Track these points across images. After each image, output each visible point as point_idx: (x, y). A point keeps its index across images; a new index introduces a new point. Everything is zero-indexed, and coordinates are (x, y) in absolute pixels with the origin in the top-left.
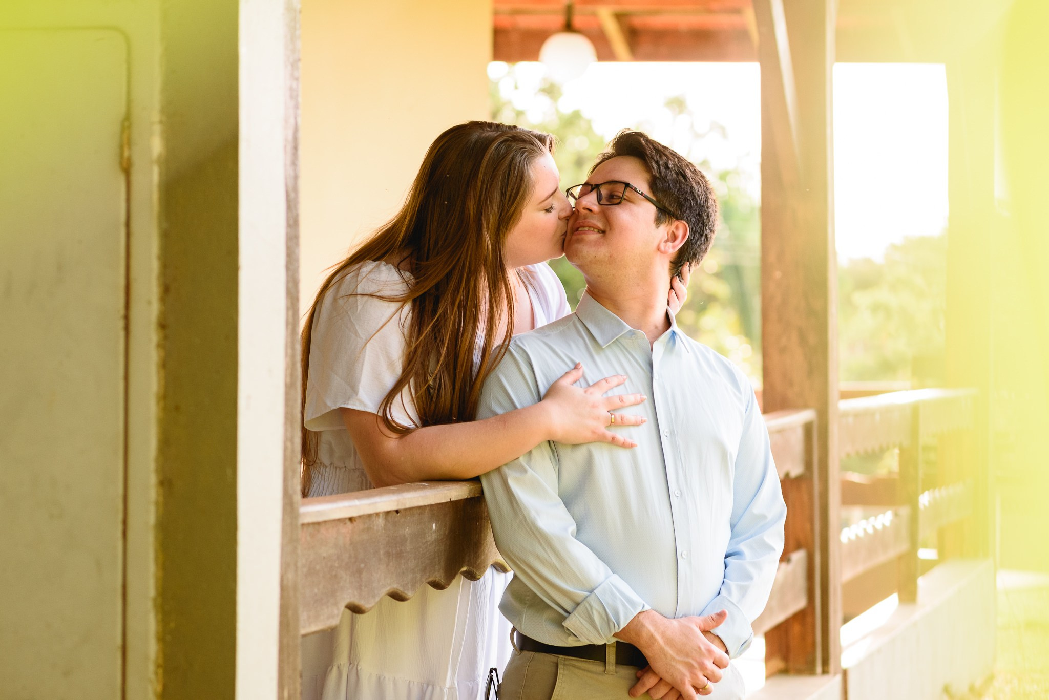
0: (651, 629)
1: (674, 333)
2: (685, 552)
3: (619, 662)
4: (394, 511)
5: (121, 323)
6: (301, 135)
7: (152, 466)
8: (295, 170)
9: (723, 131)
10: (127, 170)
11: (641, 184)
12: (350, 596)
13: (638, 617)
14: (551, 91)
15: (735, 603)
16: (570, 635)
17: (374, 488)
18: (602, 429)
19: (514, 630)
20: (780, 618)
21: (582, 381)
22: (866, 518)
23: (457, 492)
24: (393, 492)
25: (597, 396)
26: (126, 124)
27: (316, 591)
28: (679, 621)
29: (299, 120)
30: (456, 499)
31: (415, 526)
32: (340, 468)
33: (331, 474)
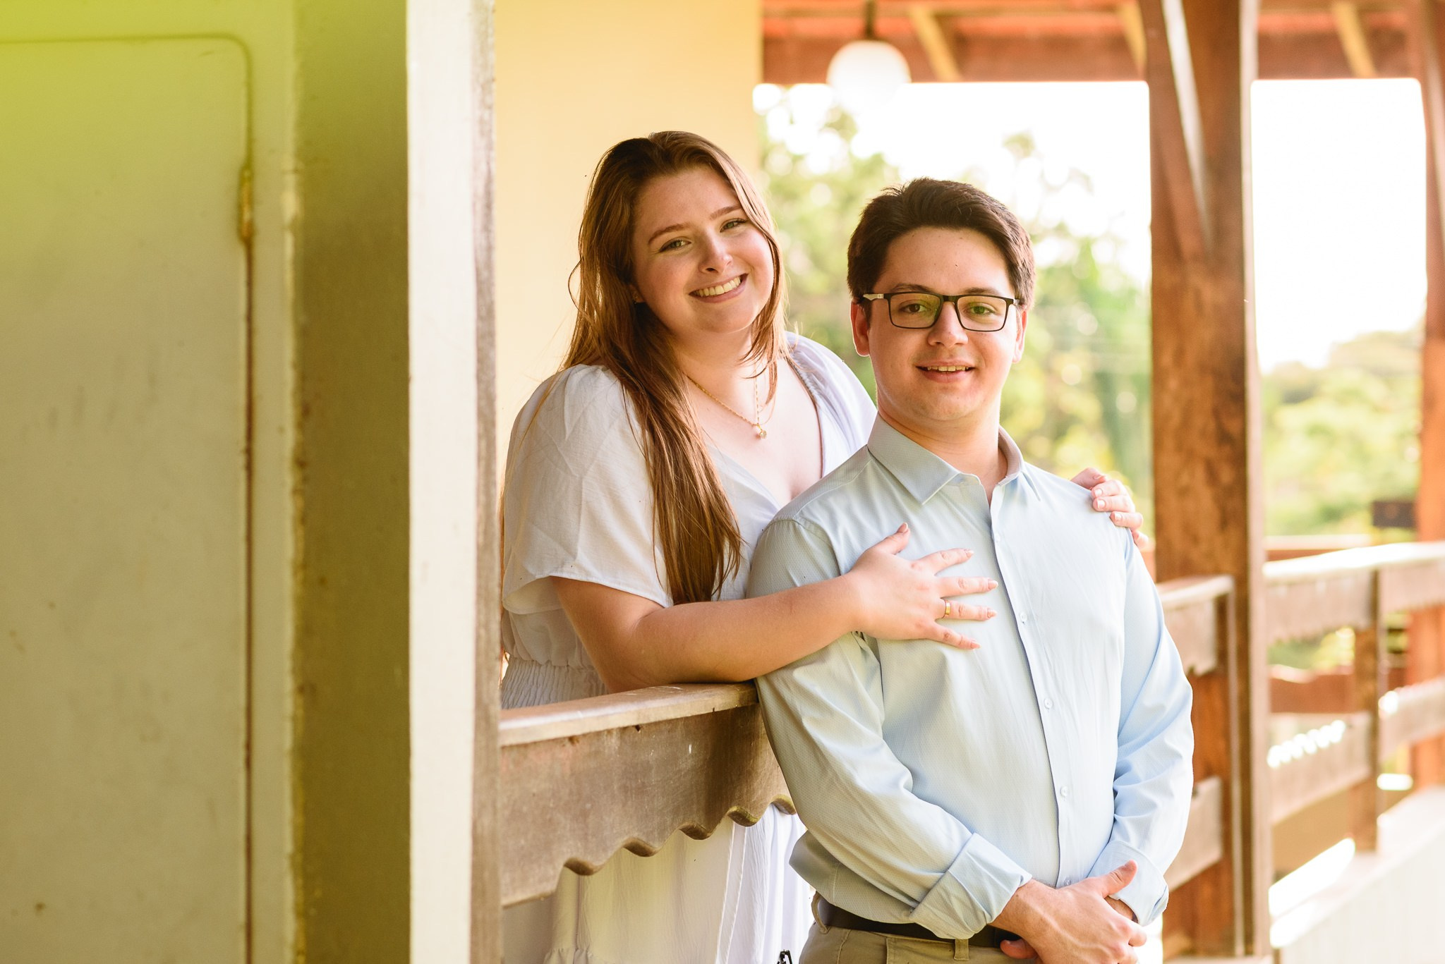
0: (1039, 909)
1: (1014, 482)
2: (1065, 788)
4: (633, 726)
5: (241, 460)
6: (497, 187)
7: (287, 665)
8: (488, 238)
9: (1086, 181)
10: (248, 240)
12: (570, 850)
14: (841, 125)
17: (608, 694)
18: (932, 621)
19: (817, 897)
20: (1184, 876)
22: (1304, 731)
24: (632, 700)
26: (247, 174)
27: (523, 842)
29: (493, 166)
30: (721, 709)
31: (664, 748)
32: (560, 667)
33: (547, 677)
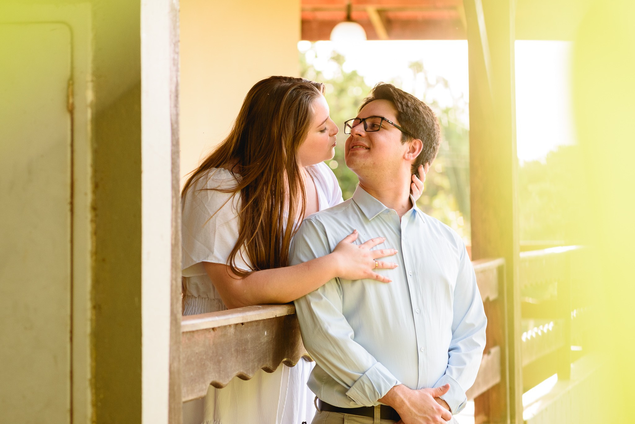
0: (402, 396)
1: (415, 211)
2: (423, 348)
3: (383, 417)
4: (240, 323)
5: (68, 207)
6: (180, 88)
7: (88, 296)
8: (177, 110)
10: (71, 111)
11: (391, 117)
12: (213, 377)
13: (394, 389)
14: (338, 59)
15: (455, 380)
16: (351, 401)
17: (228, 309)
18: (370, 271)
19: (316, 398)
20: (483, 389)
21: (357, 241)
22: (537, 326)
23: (280, 312)
24: (240, 312)
25: (367, 250)
26: (71, 82)
27: (192, 374)
28: (419, 391)
29: (179, 79)
30: (279, 316)
31: (254, 333)
32: (205, 298)
33: (199, 303)
